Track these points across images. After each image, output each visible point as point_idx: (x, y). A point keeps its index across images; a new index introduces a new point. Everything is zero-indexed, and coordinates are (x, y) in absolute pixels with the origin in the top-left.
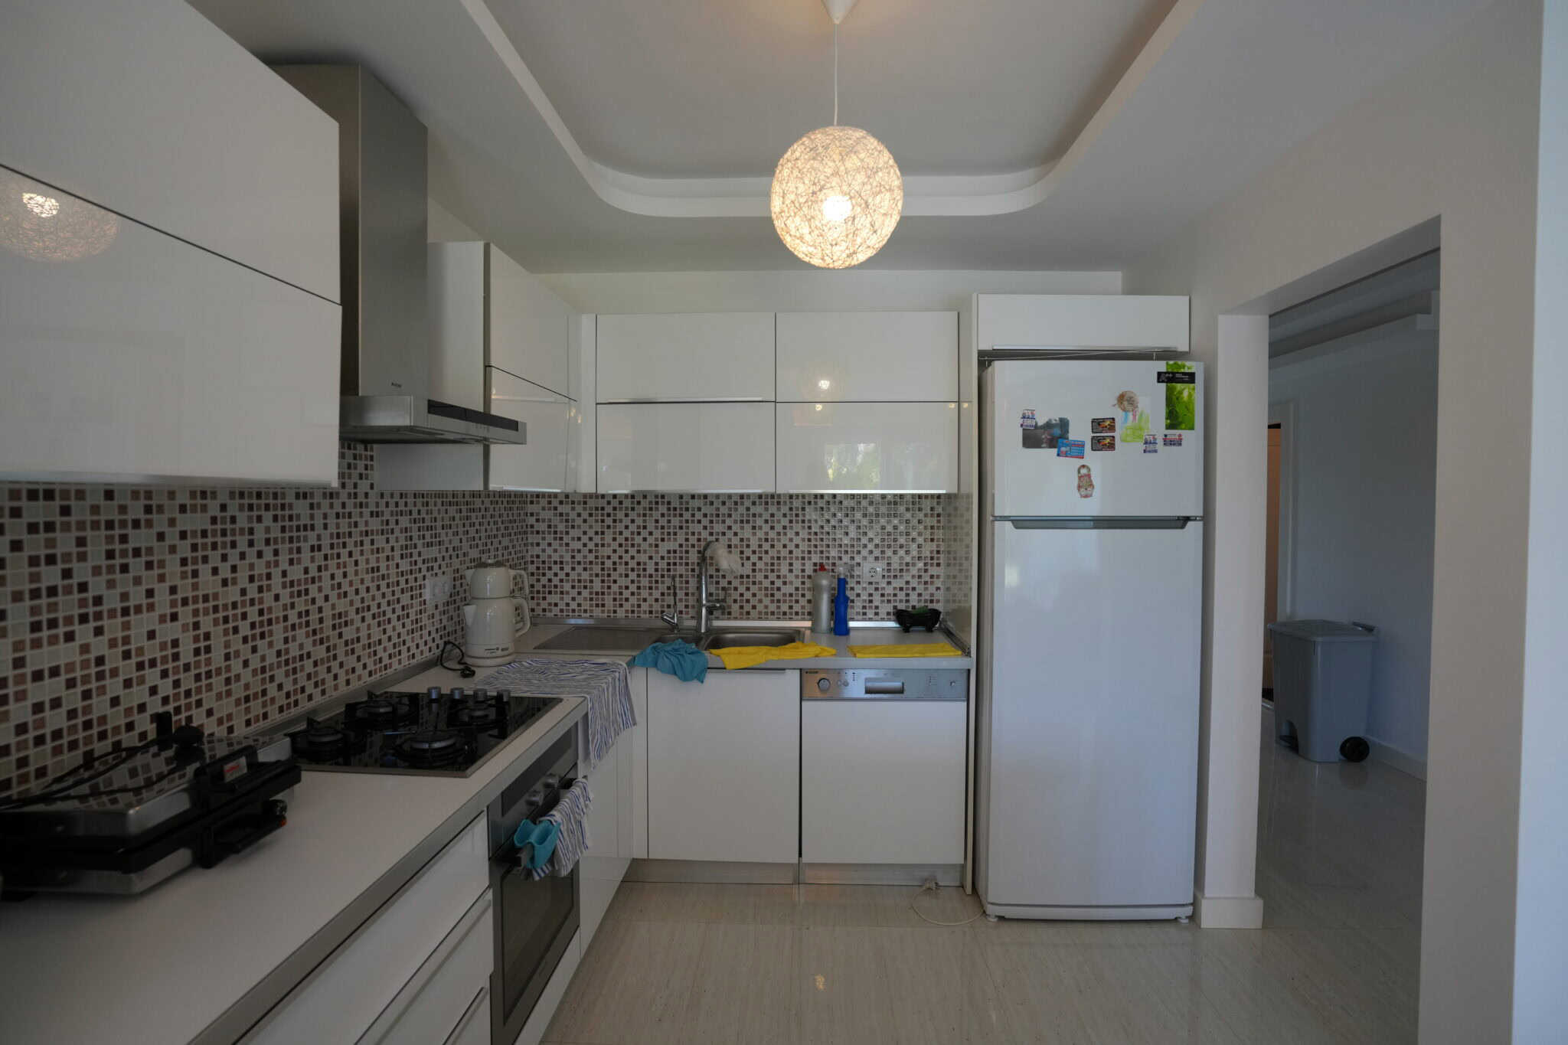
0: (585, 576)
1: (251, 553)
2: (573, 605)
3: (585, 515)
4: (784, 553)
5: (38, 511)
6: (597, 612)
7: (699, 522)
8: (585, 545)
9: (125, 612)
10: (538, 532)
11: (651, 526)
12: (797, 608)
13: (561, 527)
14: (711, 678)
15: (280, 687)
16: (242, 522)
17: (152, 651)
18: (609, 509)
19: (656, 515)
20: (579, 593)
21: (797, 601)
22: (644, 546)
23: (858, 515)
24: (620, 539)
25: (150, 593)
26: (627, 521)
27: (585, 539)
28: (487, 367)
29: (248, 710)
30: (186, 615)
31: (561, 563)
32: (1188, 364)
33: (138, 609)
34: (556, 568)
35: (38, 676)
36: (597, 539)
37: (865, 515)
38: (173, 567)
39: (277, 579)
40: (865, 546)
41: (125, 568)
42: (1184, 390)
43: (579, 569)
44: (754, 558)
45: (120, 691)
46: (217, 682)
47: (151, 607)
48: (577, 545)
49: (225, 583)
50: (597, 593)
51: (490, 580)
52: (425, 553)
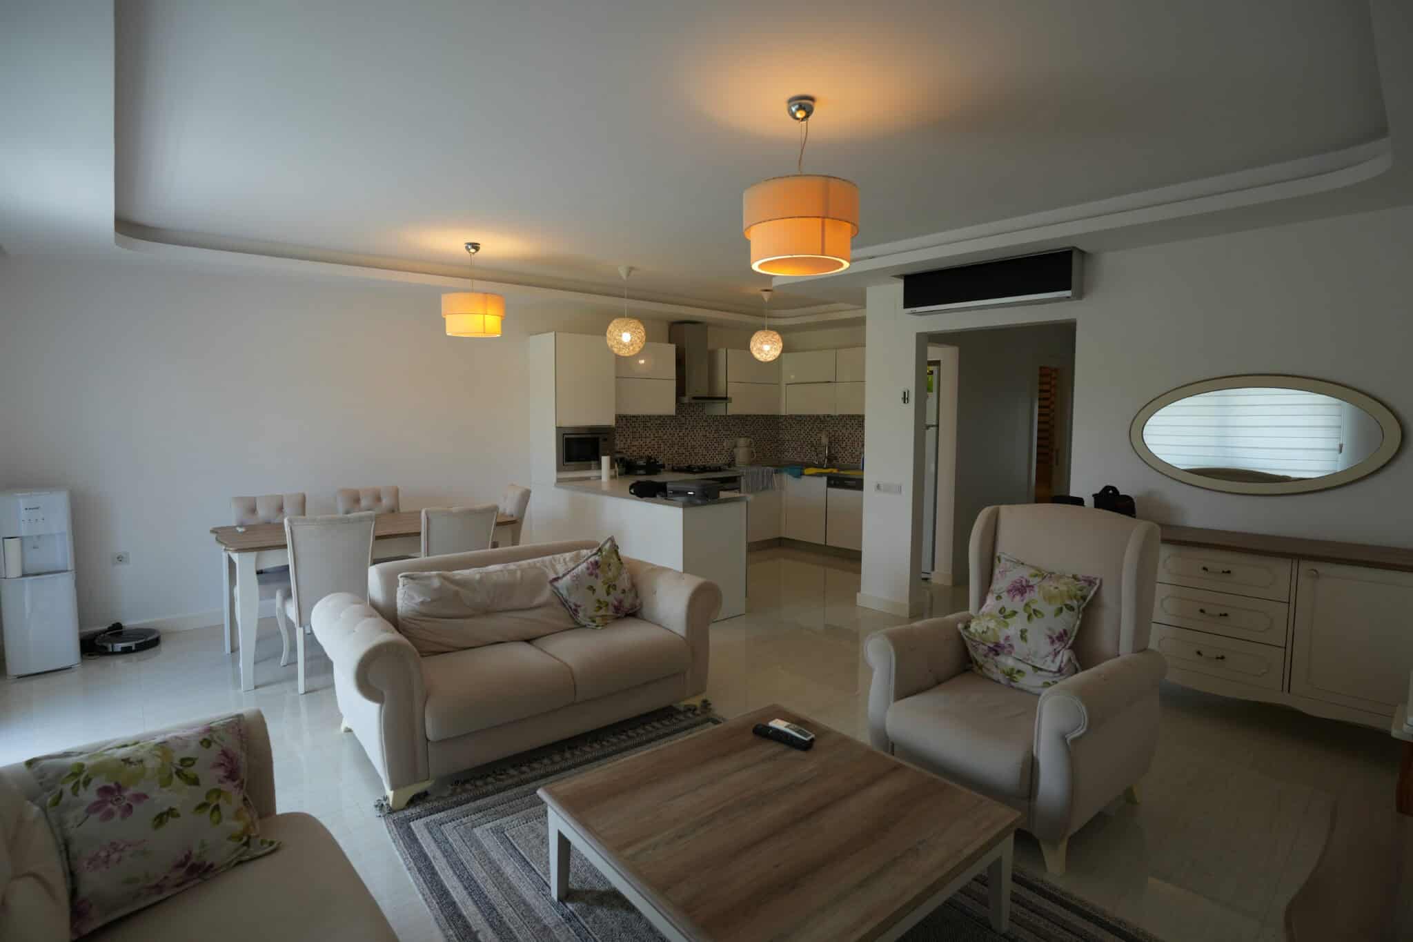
0: (795, 445)
3: (796, 423)
5: (634, 419)
7: (830, 426)
13: (789, 427)
14: (803, 478)
16: (668, 422)
18: (803, 421)
20: (794, 452)
22: (813, 435)
24: (805, 432)
26: (808, 425)
31: (789, 440)
34: (787, 442)
35: (633, 446)
36: (799, 432)
38: (654, 431)
41: (646, 429)
46: (662, 455)
50: (799, 452)
51: (742, 442)
52: (724, 433)
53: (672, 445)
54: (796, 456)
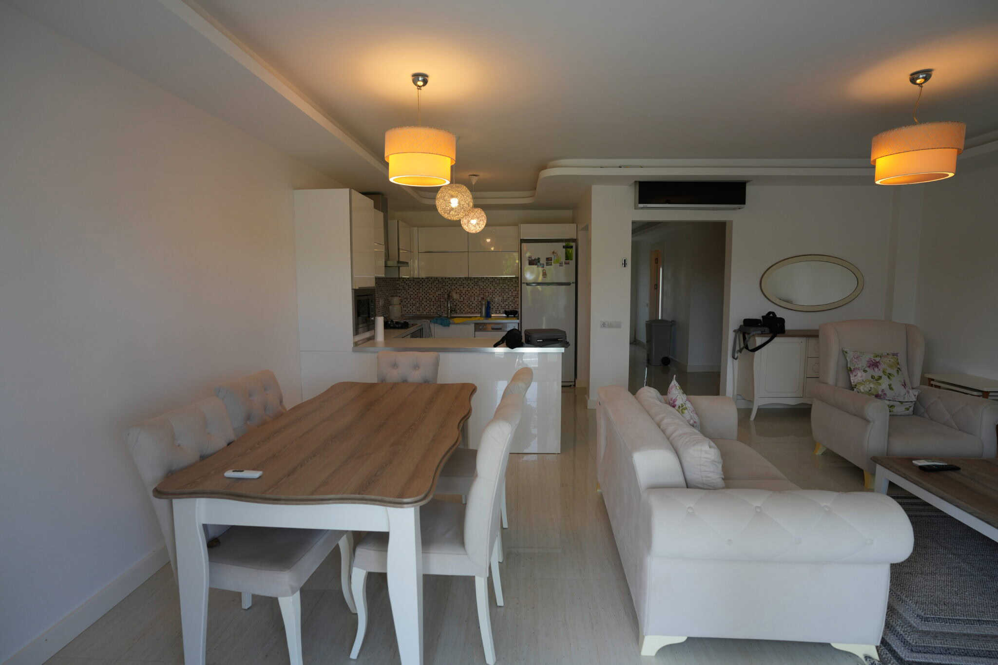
0: (414, 302)
2: (411, 311)
3: (414, 284)
4: (472, 295)
6: (418, 313)
7: (448, 286)
8: (414, 293)
10: (400, 289)
11: (433, 287)
12: (476, 311)
13: (407, 288)
14: (452, 326)
18: (421, 282)
19: (435, 284)
20: (412, 307)
21: (476, 309)
23: (494, 284)
28: (399, 249)
32: (571, 243)
37: (496, 283)
40: (496, 292)
42: (570, 250)
43: (412, 300)
44: (464, 296)
48: (412, 293)
54: (414, 311)
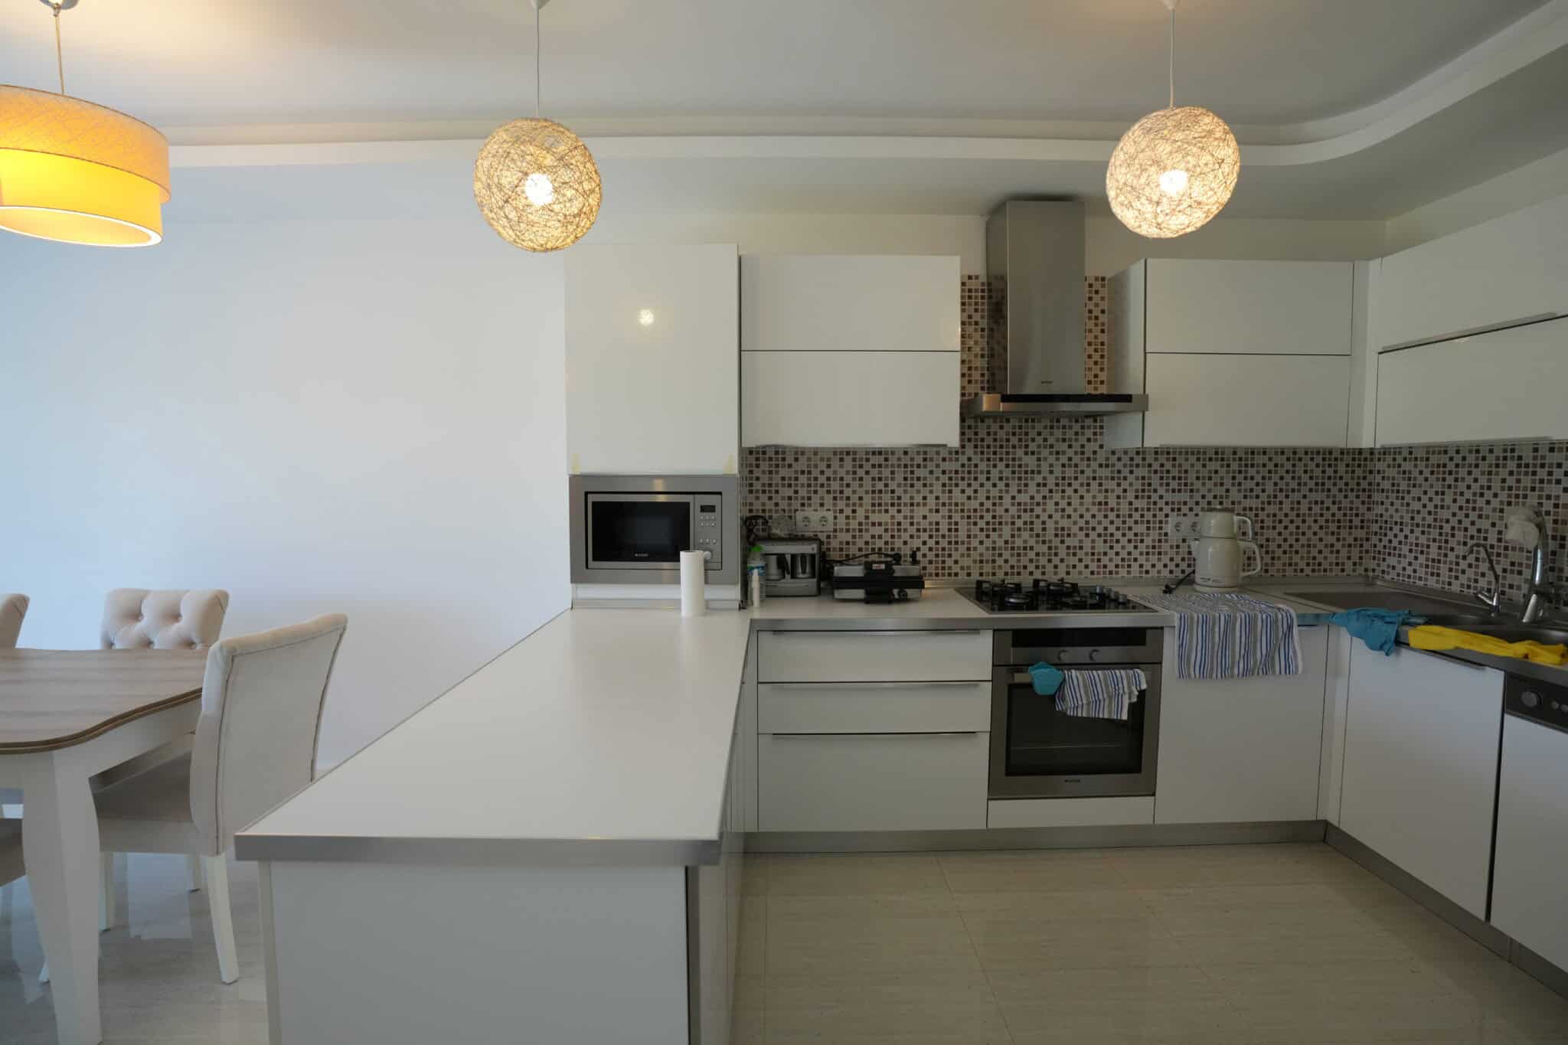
0: (1423, 540)
1: (988, 485)
2: (1409, 571)
3: (1427, 473)
5: (875, 460)
6: (1432, 582)
8: (1425, 506)
9: (912, 505)
10: (1383, 491)
11: (1496, 486)
13: (1403, 486)
15: (1006, 561)
16: (983, 466)
17: (924, 524)
18: (1451, 466)
19: (1503, 473)
20: (1416, 558)
22: (1487, 510)
24: (1461, 501)
25: (925, 498)
26: (1469, 480)
27: (1425, 499)
28: (1145, 354)
29: (981, 568)
30: (944, 511)
31: (1401, 524)
33: (918, 504)
34: (1396, 529)
35: (873, 524)
36: (1437, 500)
38: (937, 488)
39: (1007, 500)
41: (912, 486)
43: (1417, 532)
45: (908, 539)
46: (962, 549)
47: (925, 505)
48: (1417, 506)
49: (969, 498)
50: (1433, 560)
51: (1214, 522)
52: (1169, 497)
53: (996, 525)
54: (1421, 572)
